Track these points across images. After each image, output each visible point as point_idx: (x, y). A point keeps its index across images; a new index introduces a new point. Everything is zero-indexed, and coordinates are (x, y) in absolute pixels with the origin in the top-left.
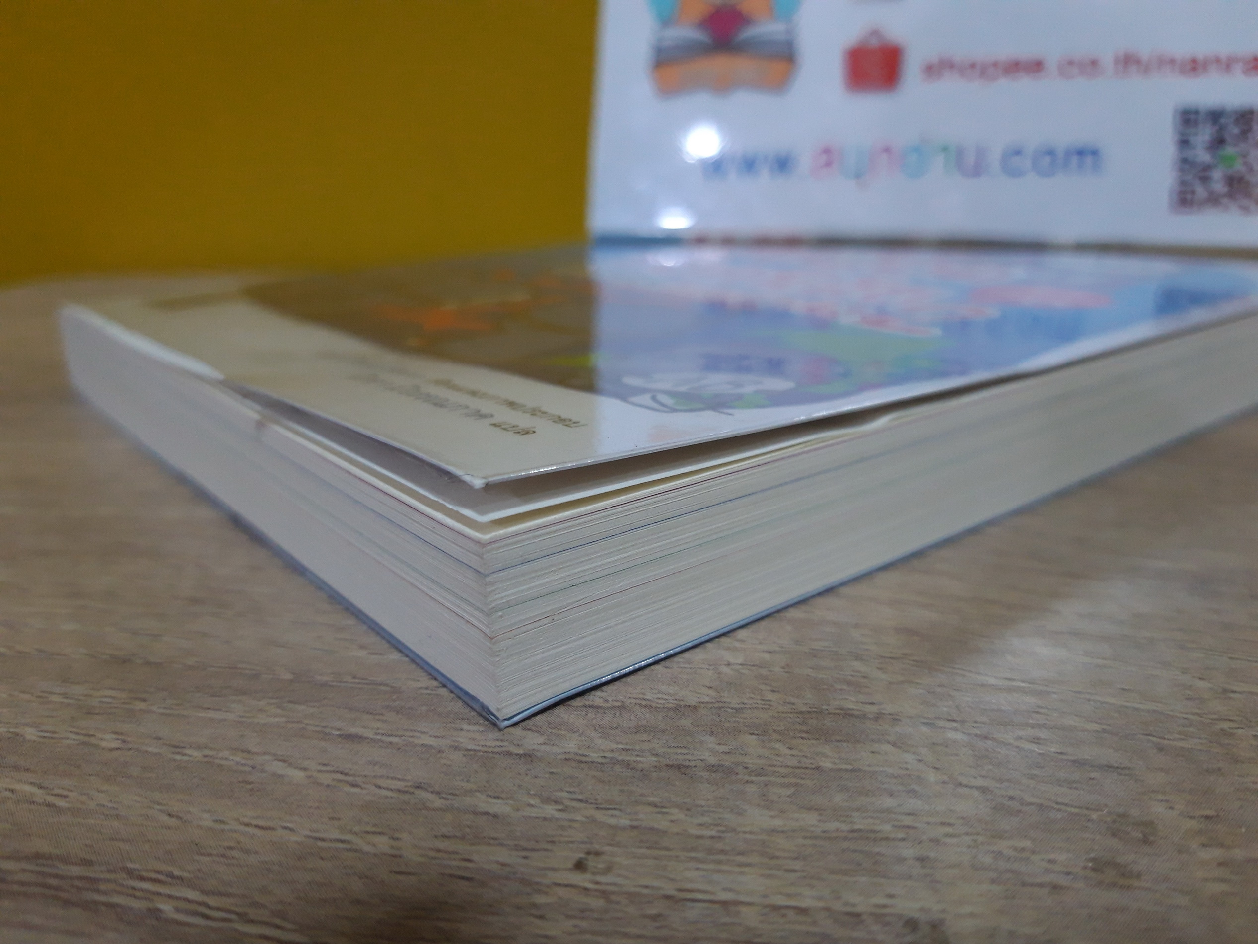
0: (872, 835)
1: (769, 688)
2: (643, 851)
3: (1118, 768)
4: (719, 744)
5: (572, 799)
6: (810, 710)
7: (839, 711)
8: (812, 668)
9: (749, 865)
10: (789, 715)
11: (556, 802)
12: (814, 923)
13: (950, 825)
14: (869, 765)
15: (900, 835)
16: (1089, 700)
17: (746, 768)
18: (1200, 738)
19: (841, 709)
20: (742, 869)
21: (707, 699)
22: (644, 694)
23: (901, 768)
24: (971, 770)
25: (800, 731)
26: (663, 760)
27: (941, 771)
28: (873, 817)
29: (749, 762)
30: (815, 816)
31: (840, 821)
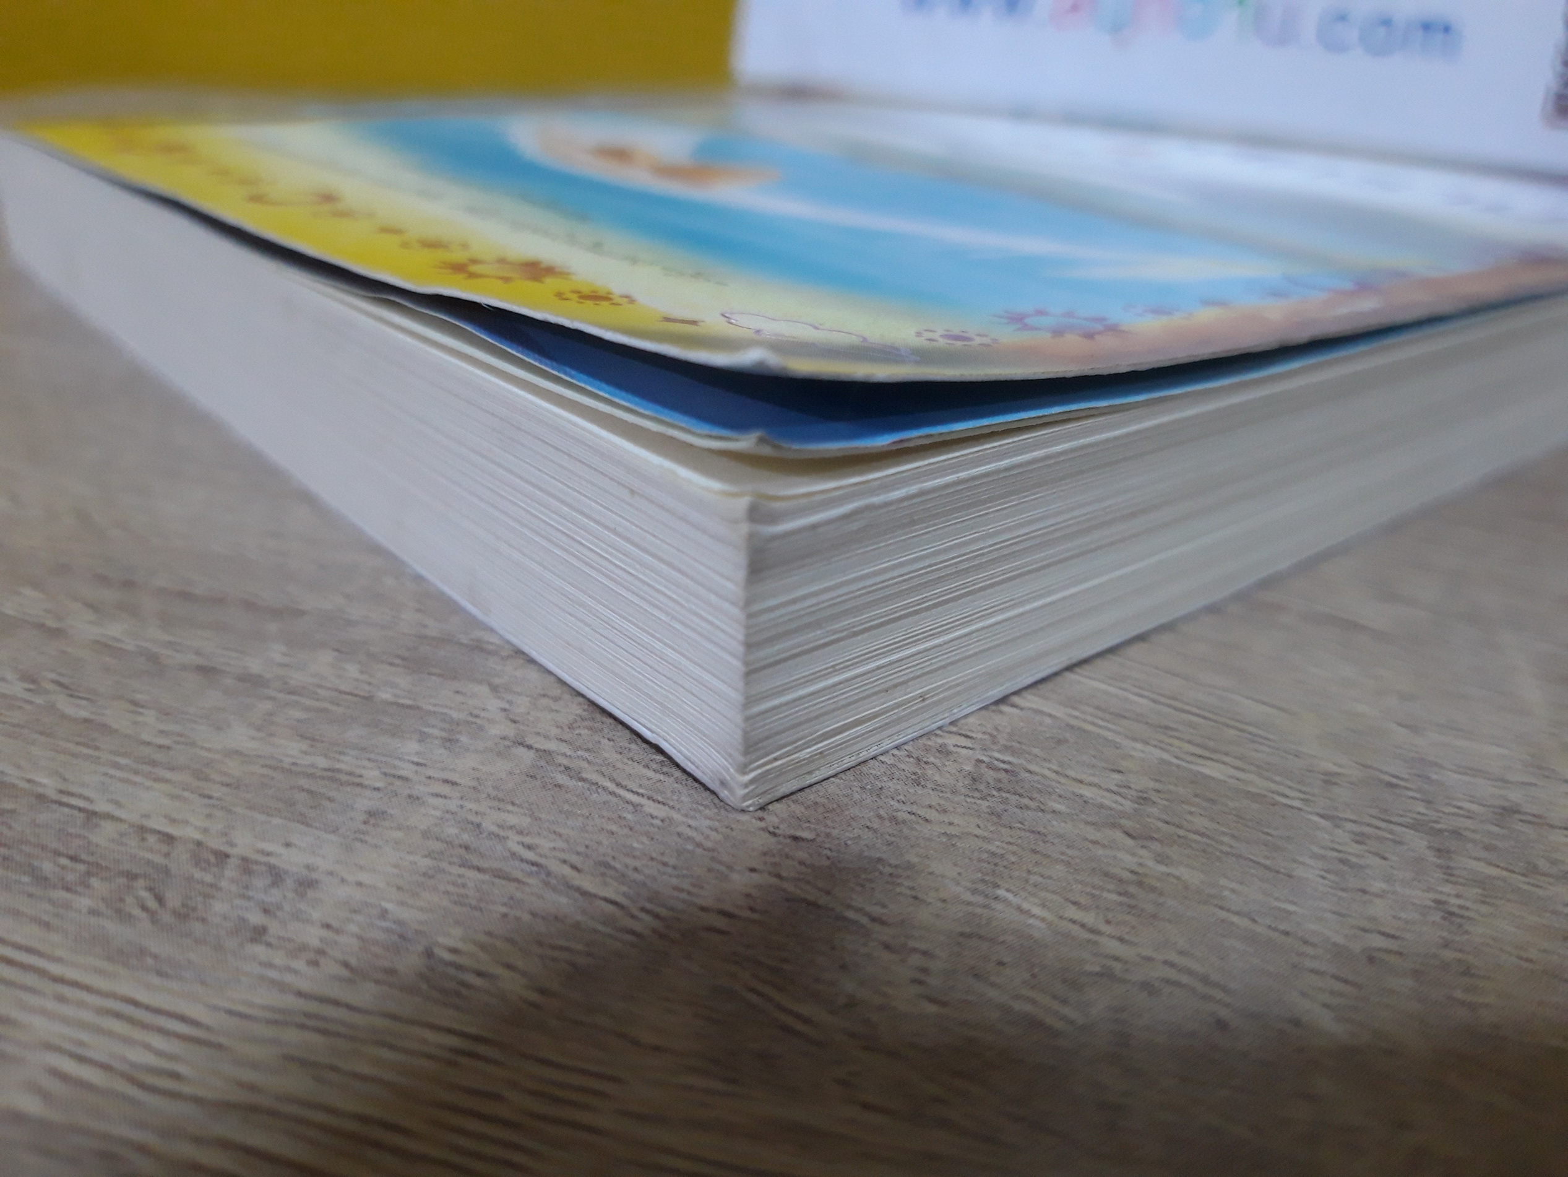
0: (344, 778)
2: (72, 747)
4: (285, 655)
5: (54, 682)
9: (167, 781)
10: (407, 638)
11: (34, 681)
12: (167, 855)
13: (454, 784)
14: (435, 705)
15: (377, 785)
17: (286, 683)
19: (478, 640)
20: (157, 785)
21: (328, 607)
23: (471, 714)
24: (554, 731)
25: (398, 657)
26: (200, 661)
27: (517, 725)
28: (369, 760)
29: (297, 678)
30: (304, 746)
31: (326, 756)
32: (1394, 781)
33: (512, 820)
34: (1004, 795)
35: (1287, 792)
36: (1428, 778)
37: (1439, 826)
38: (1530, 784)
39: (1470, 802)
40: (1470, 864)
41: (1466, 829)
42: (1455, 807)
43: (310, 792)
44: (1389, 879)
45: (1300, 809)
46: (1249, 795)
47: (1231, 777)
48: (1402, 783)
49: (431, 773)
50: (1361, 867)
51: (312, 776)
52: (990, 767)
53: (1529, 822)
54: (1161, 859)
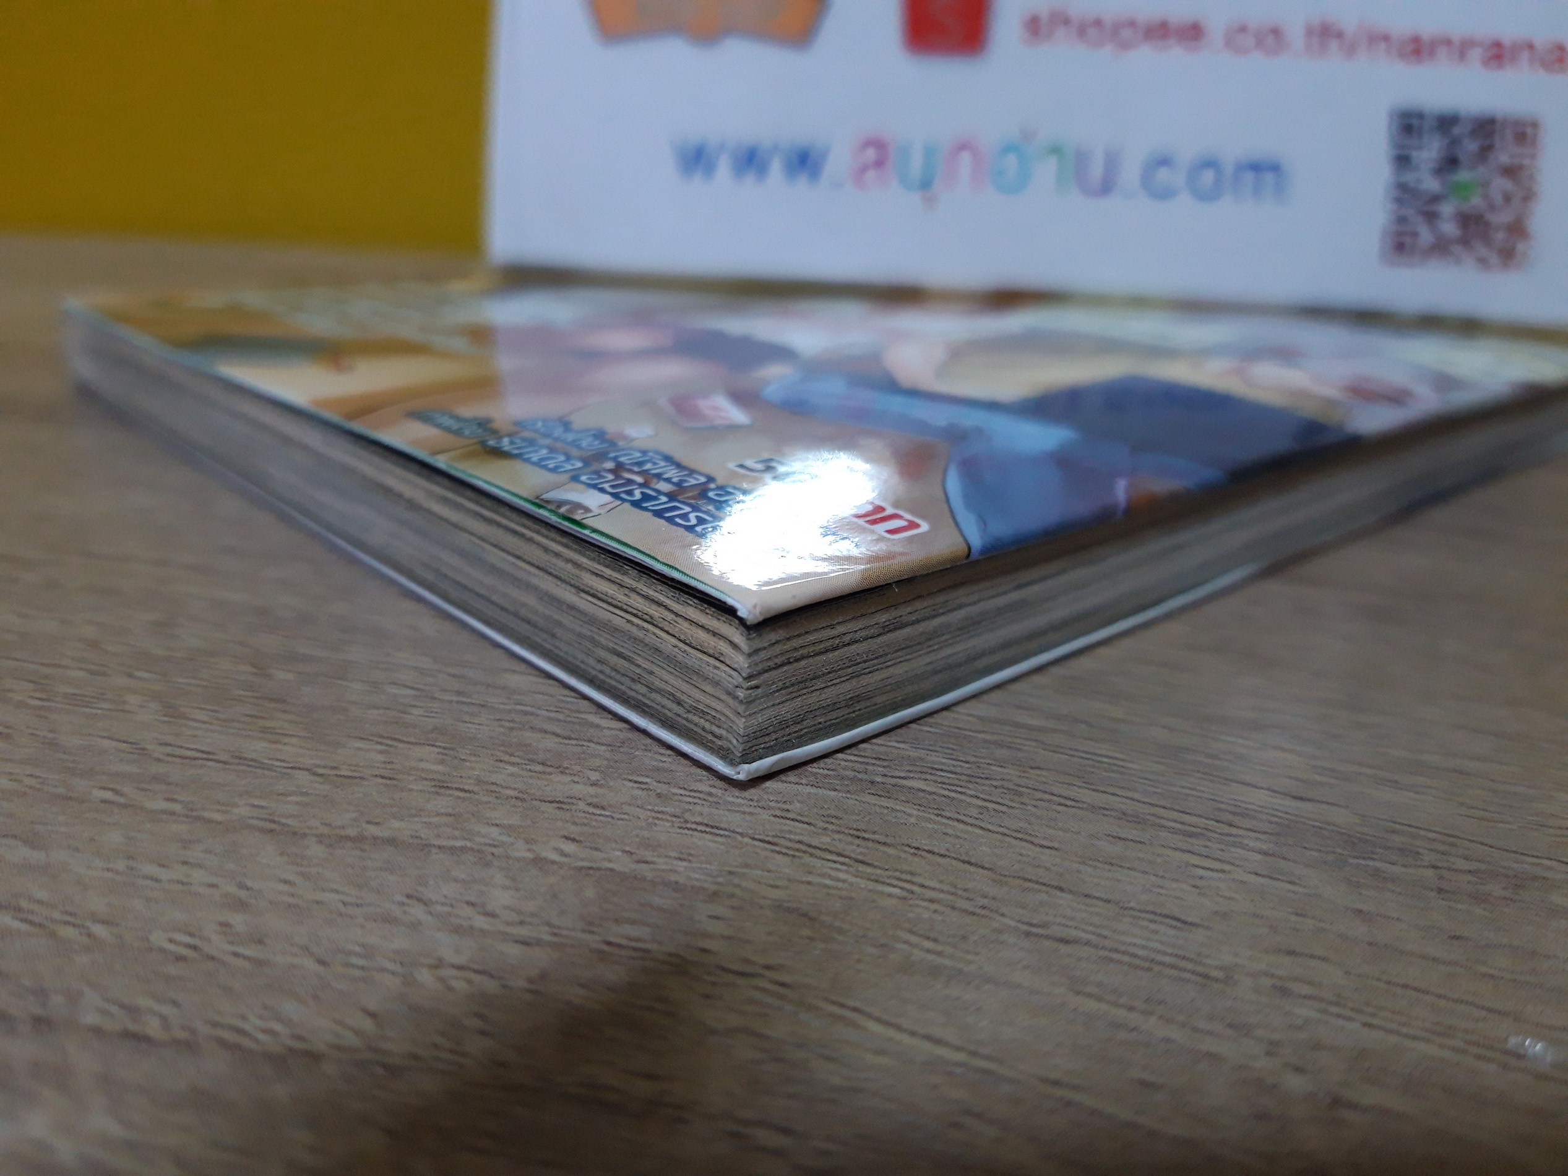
6: (529, 1083)
7: (582, 1092)
10: (487, 1092)
19: (589, 1087)
21: (349, 1040)
22: (244, 1018)
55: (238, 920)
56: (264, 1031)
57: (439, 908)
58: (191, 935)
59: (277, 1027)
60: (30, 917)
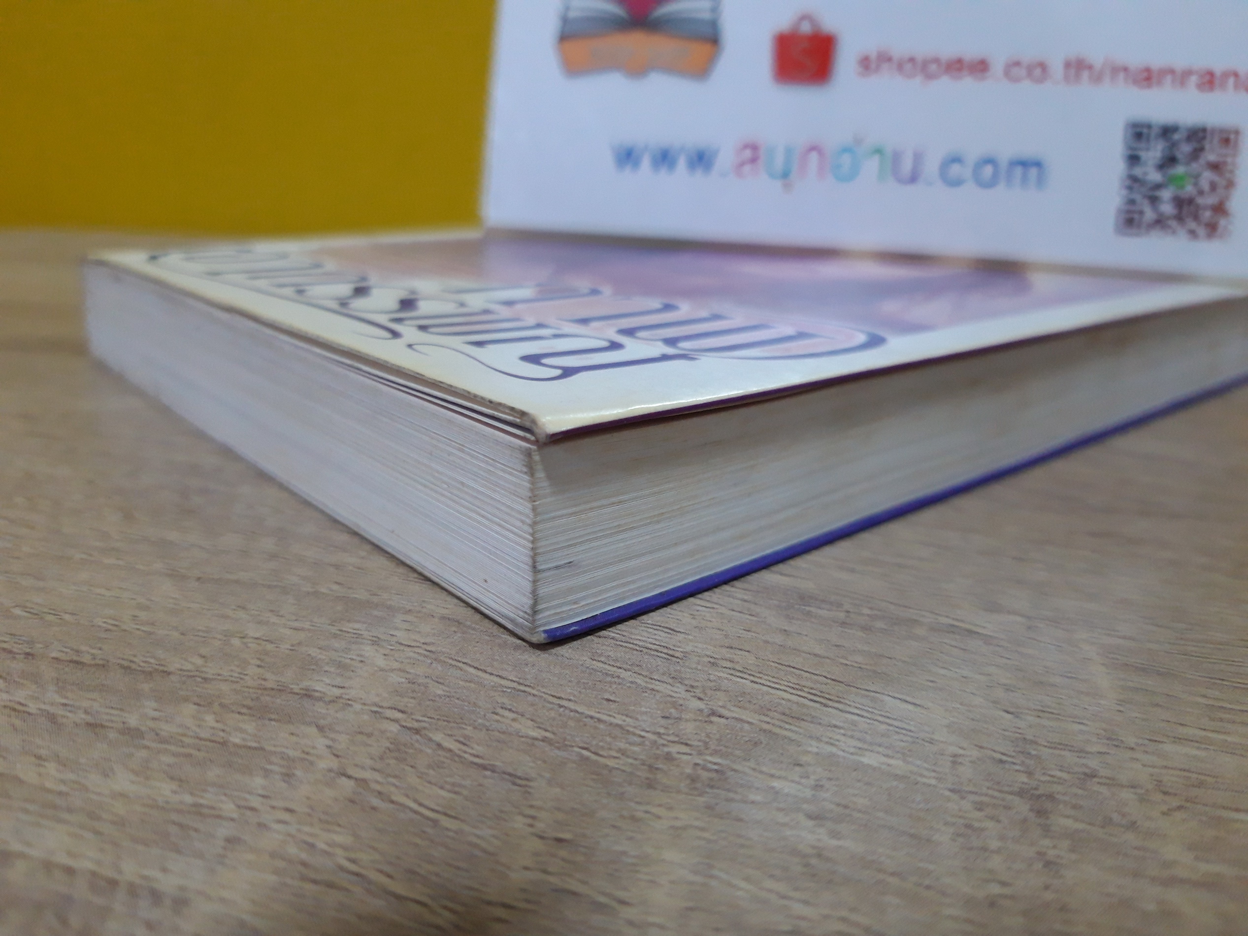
1: (258, 663)
3: (520, 778)
4: (156, 710)
6: (275, 687)
7: (302, 692)
8: (320, 648)
10: (251, 690)
13: (292, 811)
14: (275, 746)
15: (235, 816)
16: (561, 706)
17: (157, 734)
18: (636, 759)
19: (307, 690)
21: (189, 667)
22: (135, 656)
23: (303, 752)
24: (369, 762)
25: (244, 706)
26: (89, 719)
27: (340, 759)
28: (225, 795)
29: (167, 729)
30: (174, 786)
31: (192, 794)
32: (1004, 758)
33: (338, 839)
34: (715, 791)
35: (926, 773)
36: (1029, 754)
37: (1037, 793)
38: (1105, 753)
39: (1060, 770)
40: (1063, 822)
41: (1058, 793)
42: (1050, 775)
43: (181, 826)
44: (1002, 838)
45: (934, 786)
46: (896, 777)
47: (883, 764)
48: (1009, 759)
49: (274, 803)
50: (982, 830)
51: (179, 811)
52: (705, 768)
53: (1105, 784)
54: (834, 835)
55: (143, 615)
56: (145, 662)
57: (253, 612)
58: (116, 620)
59: (152, 661)
60: (32, 611)
